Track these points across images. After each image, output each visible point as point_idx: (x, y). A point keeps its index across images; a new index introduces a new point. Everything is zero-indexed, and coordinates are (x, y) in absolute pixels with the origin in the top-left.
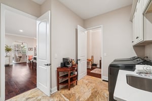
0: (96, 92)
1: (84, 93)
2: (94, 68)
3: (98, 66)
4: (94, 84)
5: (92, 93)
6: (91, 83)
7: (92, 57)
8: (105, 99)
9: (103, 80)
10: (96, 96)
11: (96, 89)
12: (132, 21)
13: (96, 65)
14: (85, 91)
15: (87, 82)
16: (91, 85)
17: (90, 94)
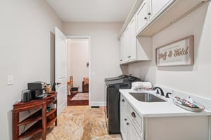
0: (89, 124)
1: (73, 132)
2: (75, 94)
3: (80, 90)
4: (83, 116)
5: (85, 128)
6: (78, 115)
7: (71, 78)
8: (101, 128)
9: (92, 107)
10: (91, 129)
11: (87, 122)
12: (119, 39)
13: (77, 89)
14: (73, 129)
15: (71, 115)
16: (79, 117)
17: (83, 130)
